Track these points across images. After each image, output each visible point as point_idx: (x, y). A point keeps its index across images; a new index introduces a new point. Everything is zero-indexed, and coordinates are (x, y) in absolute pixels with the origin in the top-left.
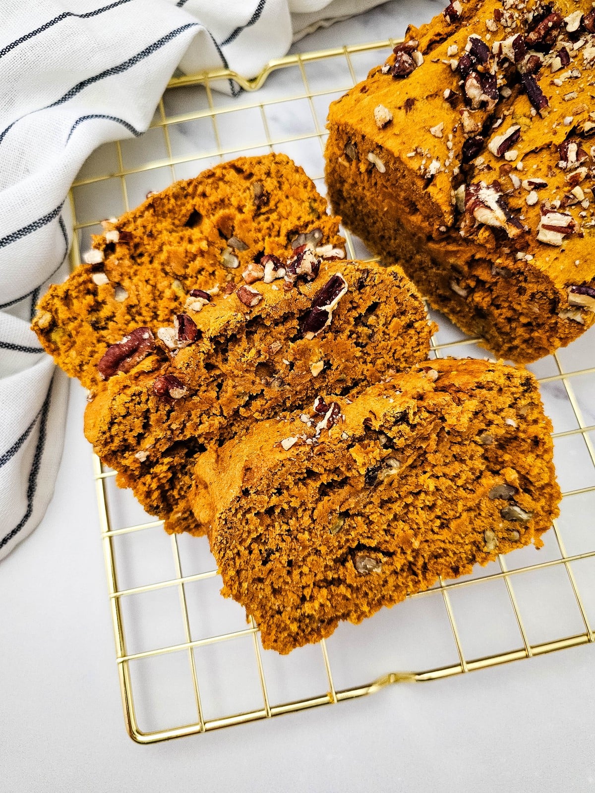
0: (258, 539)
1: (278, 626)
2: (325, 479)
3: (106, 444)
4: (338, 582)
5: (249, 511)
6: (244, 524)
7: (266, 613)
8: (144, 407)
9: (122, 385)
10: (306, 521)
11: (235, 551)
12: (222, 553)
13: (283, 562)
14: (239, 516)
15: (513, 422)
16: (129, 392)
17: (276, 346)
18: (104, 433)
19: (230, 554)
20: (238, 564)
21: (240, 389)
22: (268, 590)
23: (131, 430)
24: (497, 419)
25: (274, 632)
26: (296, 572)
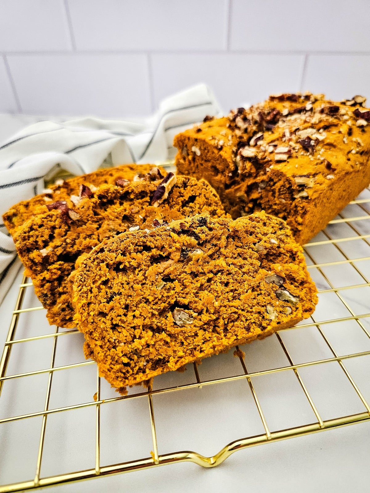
0: (105, 283)
1: (113, 358)
2: (154, 252)
4: (159, 330)
5: (103, 261)
6: (98, 269)
7: (105, 345)
8: (52, 224)
9: (43, 211)
10: (140, 277)
11: (89, 288)
12: (80, 288)
13: (122, 303)
14: (95, 263)
15: (275, 241)
16: (46, 214)
17: (136, 209)
18: (25, 233)
19: (85, 289)
20: (89, 297)
21: (112, 227)
22: (109, 323)
23: (42, 236)
24: (264, 238)
25: (109, 362)
26: (130, 314)
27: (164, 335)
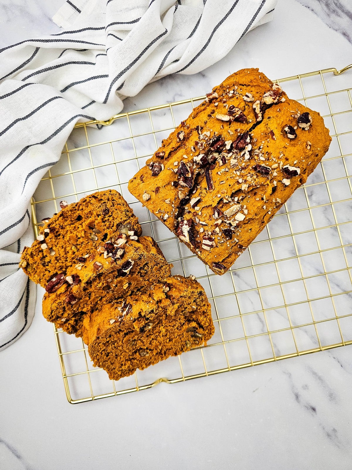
0: (104, 350)
1: (114, 373)
2: (126, 331)
3: (51, 318)
4: (134, 359)
5: (100, 343)
6: (98, 346)
7: (110, 369)
8: (63, 306)
9: (54, 300)
10: (120, 343)
11: (97, 354)
12: (92, 355)
13: (114, 355)
14: (97, 344)
15: (195, 307)
16: (57, 302)
17: (110, 280)
18: (50, 315)
19: (95, 355)
20: (98, 358)
21: (97, 295)
22: (109, 364)
23: (59, 313)
24: (189, 307)
25: (113, 375)
26: (119, 358)
27: (135, 361)
